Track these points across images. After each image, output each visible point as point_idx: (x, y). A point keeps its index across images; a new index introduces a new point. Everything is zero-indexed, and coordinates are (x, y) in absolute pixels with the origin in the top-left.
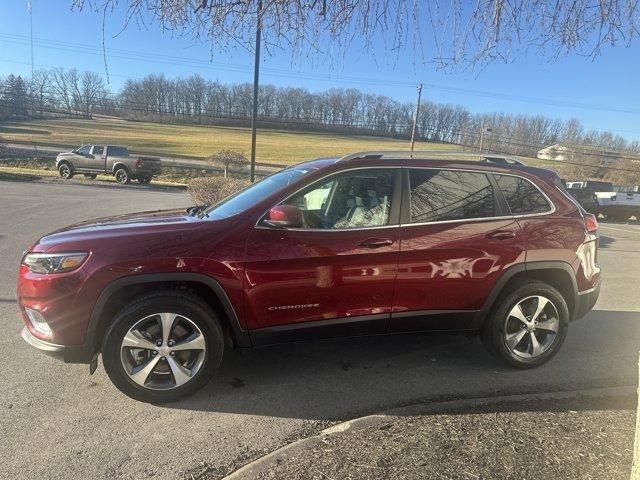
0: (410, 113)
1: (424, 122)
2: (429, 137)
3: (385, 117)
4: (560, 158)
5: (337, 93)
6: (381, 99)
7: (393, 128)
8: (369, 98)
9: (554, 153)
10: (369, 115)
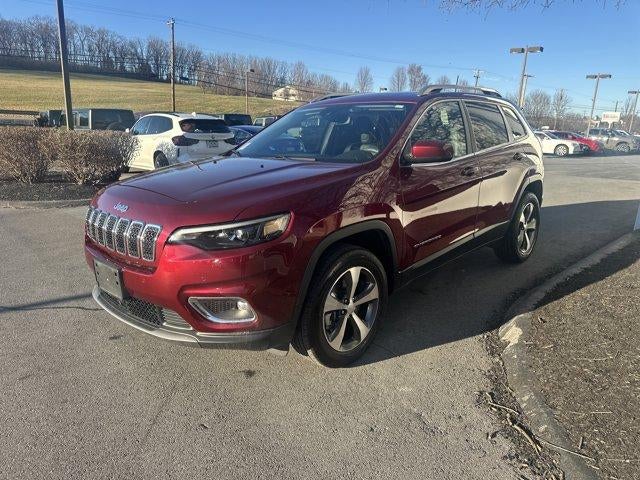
0: (139, 50)
1: (157, 60)
2: (165, 77)
3: (111, 54)
4: (292, 99)
5: (44, 23)
6: (102, 32)
7: (122, 67)
8: (88, 31)
9: (287, 95)
10: (90, 50)
